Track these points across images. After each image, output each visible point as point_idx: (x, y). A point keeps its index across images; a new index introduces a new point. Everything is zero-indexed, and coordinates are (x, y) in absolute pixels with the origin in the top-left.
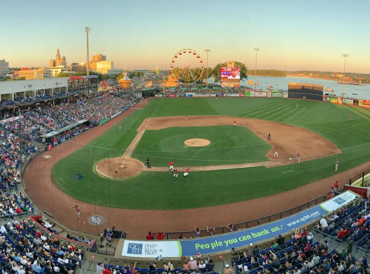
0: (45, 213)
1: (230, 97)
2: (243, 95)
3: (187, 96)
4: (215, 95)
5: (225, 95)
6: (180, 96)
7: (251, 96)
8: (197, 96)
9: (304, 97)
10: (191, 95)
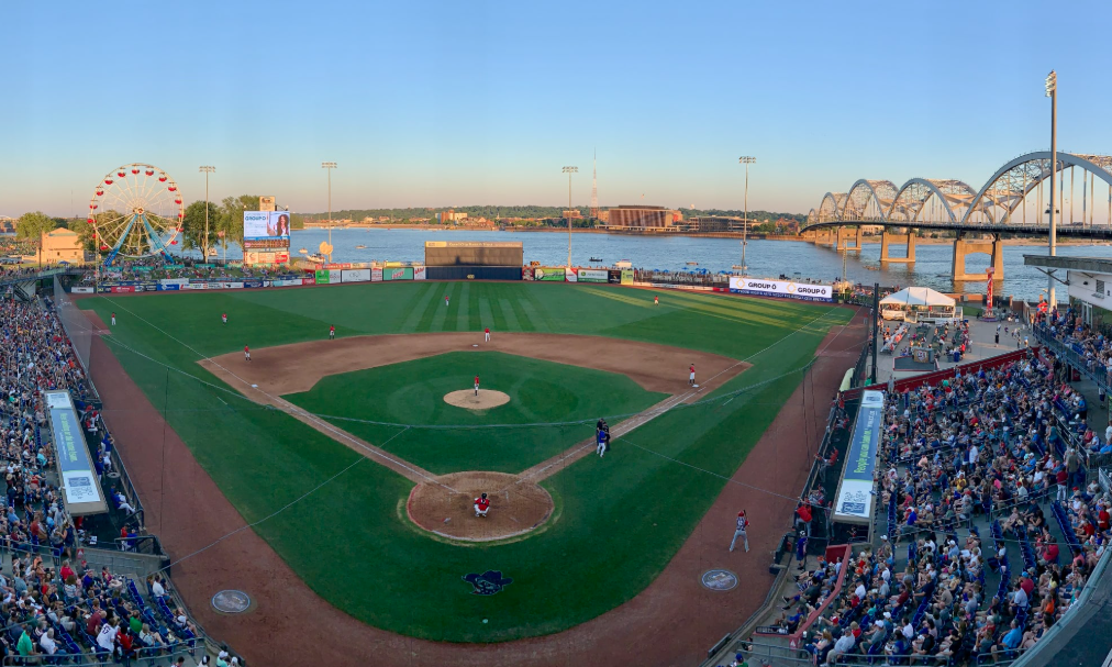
0: (714, 652)
1: (279, 287)
2: (310, 281)
3: (164, 288)
4: (241, 285)
5: (266, 284)
6: (146, 290)
7: (331, 281)
8: (192, 286)
9: (471, 276)
10: (177, 286)
